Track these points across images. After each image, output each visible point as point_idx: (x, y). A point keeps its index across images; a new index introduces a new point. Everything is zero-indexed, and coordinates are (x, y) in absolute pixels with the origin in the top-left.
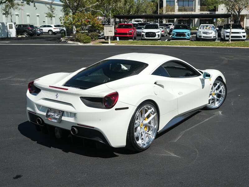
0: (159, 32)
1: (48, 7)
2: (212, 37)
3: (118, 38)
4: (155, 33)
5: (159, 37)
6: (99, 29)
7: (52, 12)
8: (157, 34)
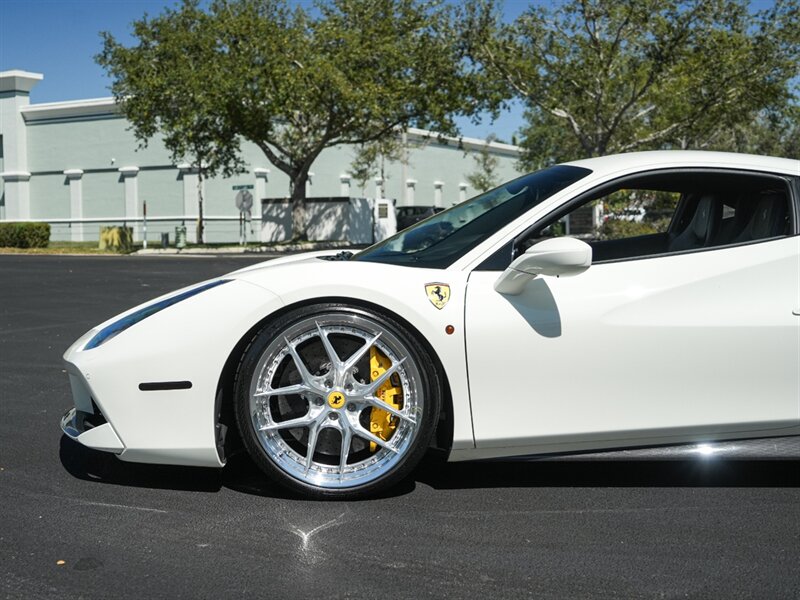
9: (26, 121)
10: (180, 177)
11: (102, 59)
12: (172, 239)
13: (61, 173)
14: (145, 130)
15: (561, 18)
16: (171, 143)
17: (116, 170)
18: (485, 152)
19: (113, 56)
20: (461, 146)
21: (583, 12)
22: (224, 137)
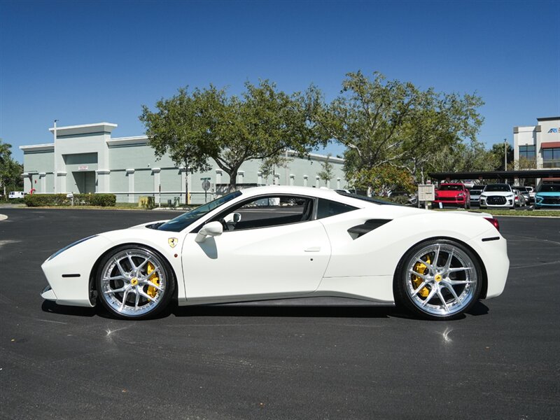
0: (511, 196)
1: (322, 164)
3: (440, 204)
4: (504, 197)
5: (511, 204)
6: (409, 190)
7: (329, 171)
8: (508, 199)
9: (109, 146)
10: (180, 173)
11: (142, 118)
12: (173, 202)
13: (125, 170)
14: (160, 151)
15: (353, 102)
16: (174, 158)
17: (150, 169)
18: (327, 161)
19: (146, 116)
20: (309, 158)
21: (362, 100)
22: (199, 155)
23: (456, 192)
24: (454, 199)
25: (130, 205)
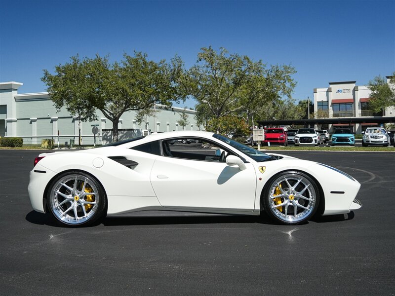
0: (315, 137)
1: (180, 115)
2: (384, 141)
3: (269, 143)
4: (311, 138)
5: (316, 142)
6: (246, 134)
7: (185, 119)
8: (314, 139)
9: (16, 100)
10: (73, 121)
11: (44, 79)
12: (69, 143)
13: (29, 119)
14: (60, 105)
15: (205, 69)
16: (70, 109)
17: (50, 118)
18: (184, 112)
19: (47, 78)
20: (173, 110)
21: (211, 67)
22: (89, 107)
23: (278, 134)
24: (277, 139)
25: (35, 146)
